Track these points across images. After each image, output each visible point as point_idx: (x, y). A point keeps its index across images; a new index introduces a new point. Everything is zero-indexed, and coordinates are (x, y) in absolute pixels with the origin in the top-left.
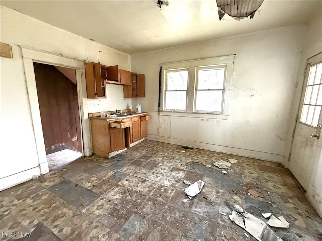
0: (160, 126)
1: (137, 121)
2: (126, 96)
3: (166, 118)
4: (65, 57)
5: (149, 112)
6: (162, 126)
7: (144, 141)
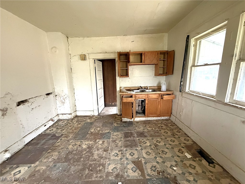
0: (182, 110)
1: (157, 98)
2: (157, 74)
3: (189, 101)
4: (108, 53)
5: (175, 91)
6: (184, 111)
7: (166, 120)
